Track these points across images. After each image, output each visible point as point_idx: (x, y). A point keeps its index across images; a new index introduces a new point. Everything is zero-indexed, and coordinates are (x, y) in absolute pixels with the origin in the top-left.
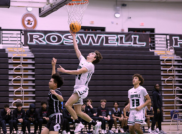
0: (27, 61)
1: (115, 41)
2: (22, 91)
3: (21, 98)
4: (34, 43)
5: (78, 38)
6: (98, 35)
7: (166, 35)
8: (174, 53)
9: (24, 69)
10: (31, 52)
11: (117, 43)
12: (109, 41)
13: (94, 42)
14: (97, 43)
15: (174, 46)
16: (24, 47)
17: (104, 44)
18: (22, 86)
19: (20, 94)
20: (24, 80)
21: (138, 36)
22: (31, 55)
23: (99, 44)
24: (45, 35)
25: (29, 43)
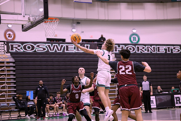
0: (9, 64)
1: (73, 48)
2: (6, 87)
3: (5, 91)
4: (14, 51)
5: (46, 47)
6: (61, 45)
8: (114, 56)
9: (7, 70)
10: (12, 58)
11: (74, 50)
12: (69, 49)
13: (58, 50)
15: (114, 52)
16: (7, 54)
17: (65, 51)
18: (6, 83)
19: (5, 89)
20: (7, 78)
21: (89, 45)
22: (12, 60)
23: (61, 51)
24: (22, 45)
25: (10, 51)
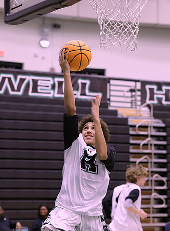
1: (50, 88)
7: (136, 81)
12: (39, 88)
13: (13, 89)
14: (19, 90)
